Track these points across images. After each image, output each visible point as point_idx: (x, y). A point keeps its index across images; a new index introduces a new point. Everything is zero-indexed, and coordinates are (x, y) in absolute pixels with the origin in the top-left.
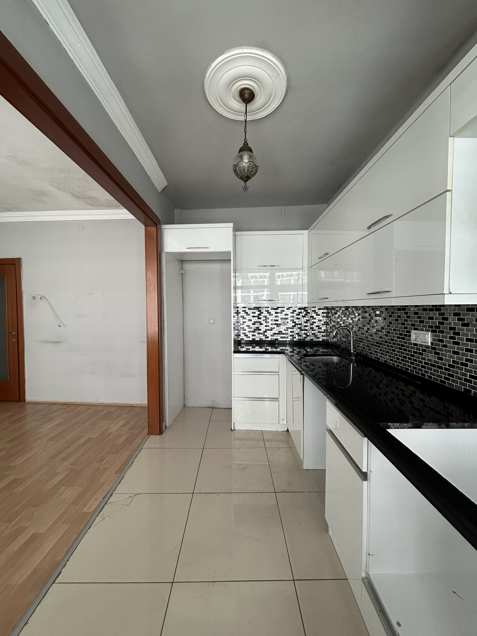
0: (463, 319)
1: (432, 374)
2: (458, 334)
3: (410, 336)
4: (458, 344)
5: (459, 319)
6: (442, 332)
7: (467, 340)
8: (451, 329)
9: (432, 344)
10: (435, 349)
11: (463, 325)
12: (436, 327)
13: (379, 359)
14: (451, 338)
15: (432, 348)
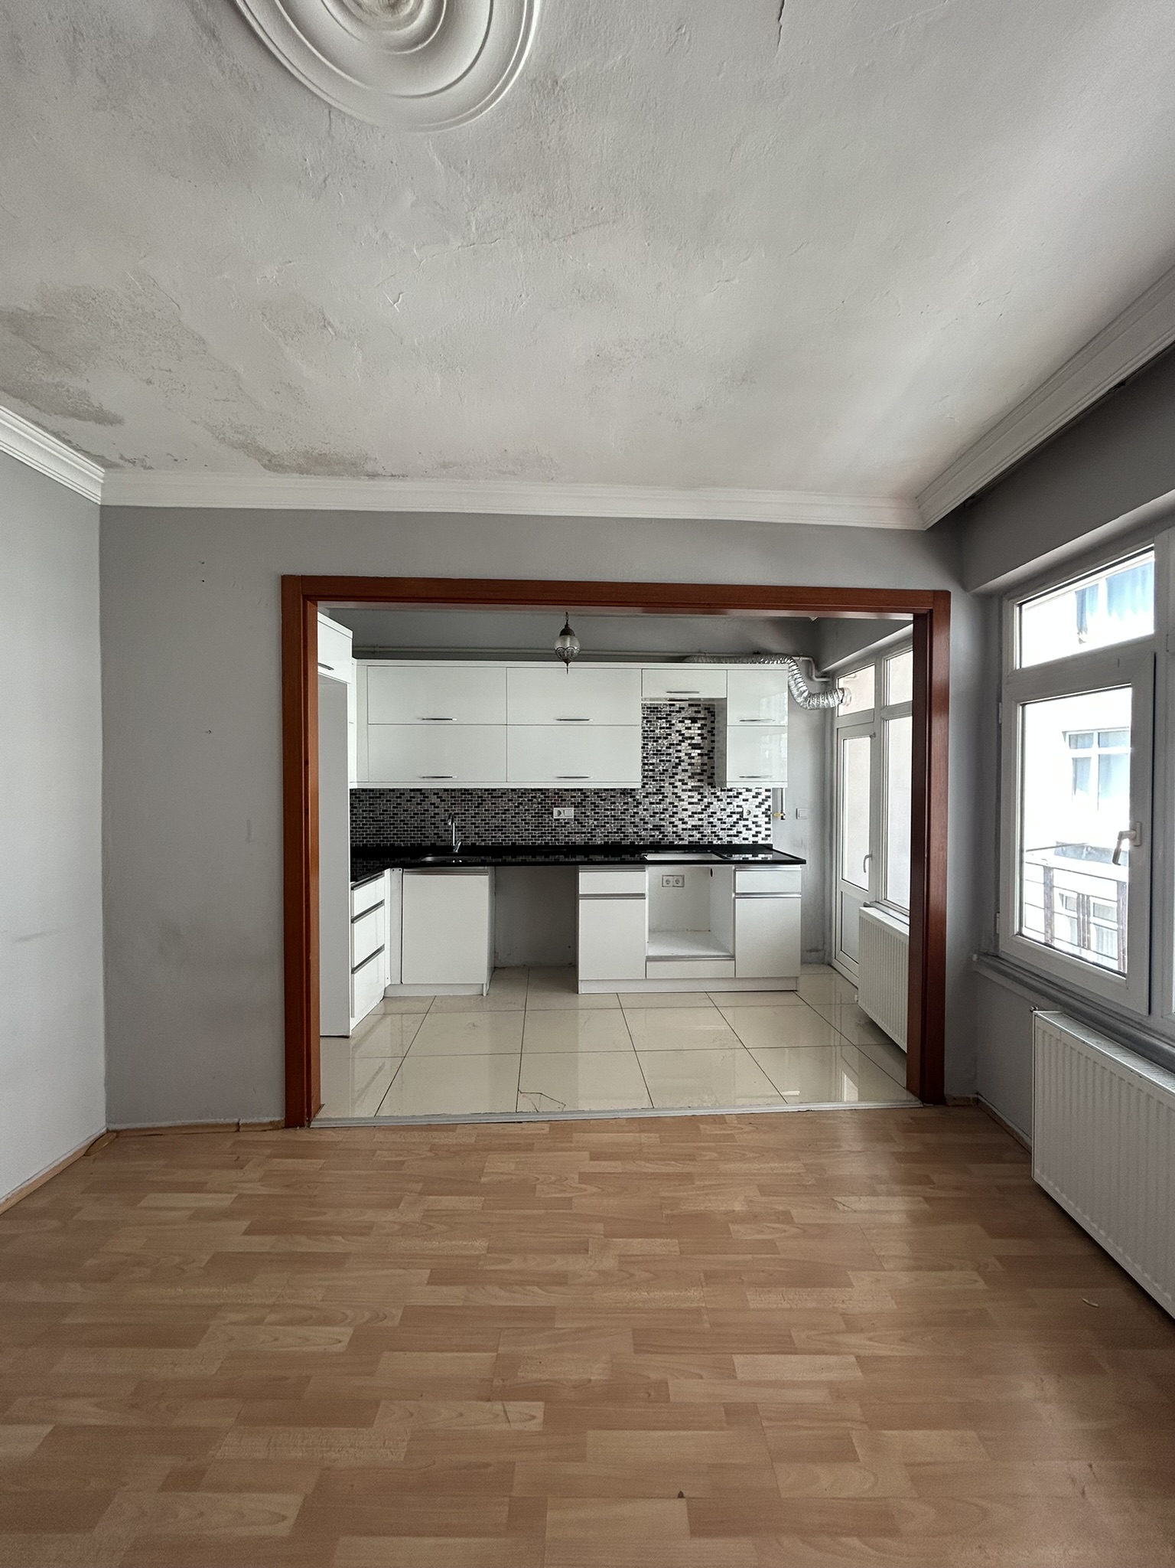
0: (601, 797)
1: (578, 840)
2: (598, 806)
3: (552, 813)
4: (598, 813)
5: (598, 797)
6: (585, 806)
7: (605, 810)
8: (592, 803)
9: (575, 816)
10: (578, 820)
11: (601, 800)
12: (578, 803)
13: (502, 843)
14: (592, 810)
15: (575, 820)
